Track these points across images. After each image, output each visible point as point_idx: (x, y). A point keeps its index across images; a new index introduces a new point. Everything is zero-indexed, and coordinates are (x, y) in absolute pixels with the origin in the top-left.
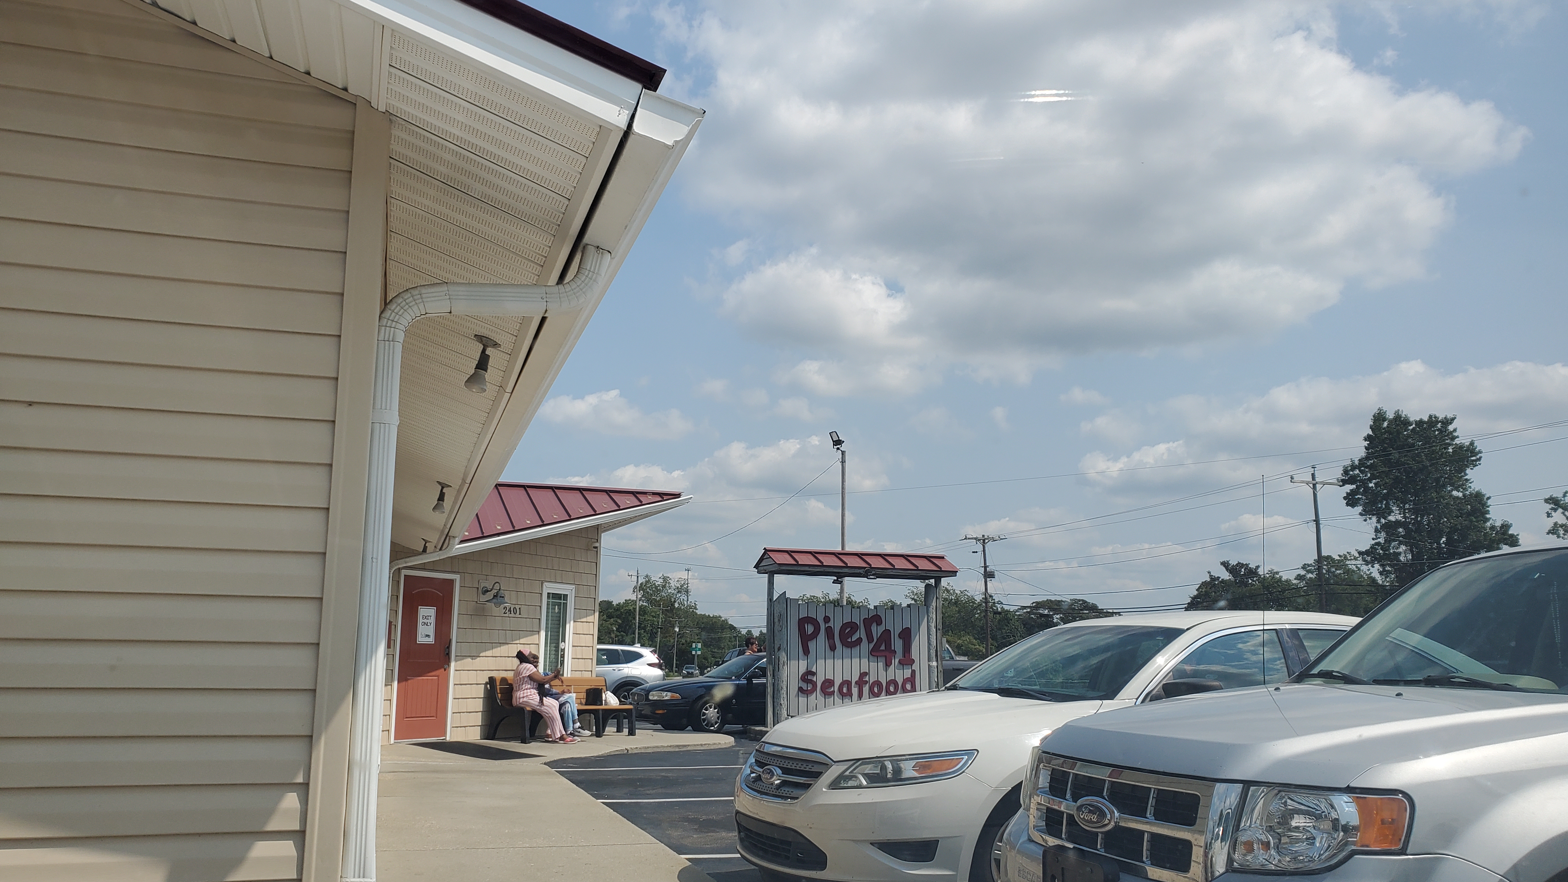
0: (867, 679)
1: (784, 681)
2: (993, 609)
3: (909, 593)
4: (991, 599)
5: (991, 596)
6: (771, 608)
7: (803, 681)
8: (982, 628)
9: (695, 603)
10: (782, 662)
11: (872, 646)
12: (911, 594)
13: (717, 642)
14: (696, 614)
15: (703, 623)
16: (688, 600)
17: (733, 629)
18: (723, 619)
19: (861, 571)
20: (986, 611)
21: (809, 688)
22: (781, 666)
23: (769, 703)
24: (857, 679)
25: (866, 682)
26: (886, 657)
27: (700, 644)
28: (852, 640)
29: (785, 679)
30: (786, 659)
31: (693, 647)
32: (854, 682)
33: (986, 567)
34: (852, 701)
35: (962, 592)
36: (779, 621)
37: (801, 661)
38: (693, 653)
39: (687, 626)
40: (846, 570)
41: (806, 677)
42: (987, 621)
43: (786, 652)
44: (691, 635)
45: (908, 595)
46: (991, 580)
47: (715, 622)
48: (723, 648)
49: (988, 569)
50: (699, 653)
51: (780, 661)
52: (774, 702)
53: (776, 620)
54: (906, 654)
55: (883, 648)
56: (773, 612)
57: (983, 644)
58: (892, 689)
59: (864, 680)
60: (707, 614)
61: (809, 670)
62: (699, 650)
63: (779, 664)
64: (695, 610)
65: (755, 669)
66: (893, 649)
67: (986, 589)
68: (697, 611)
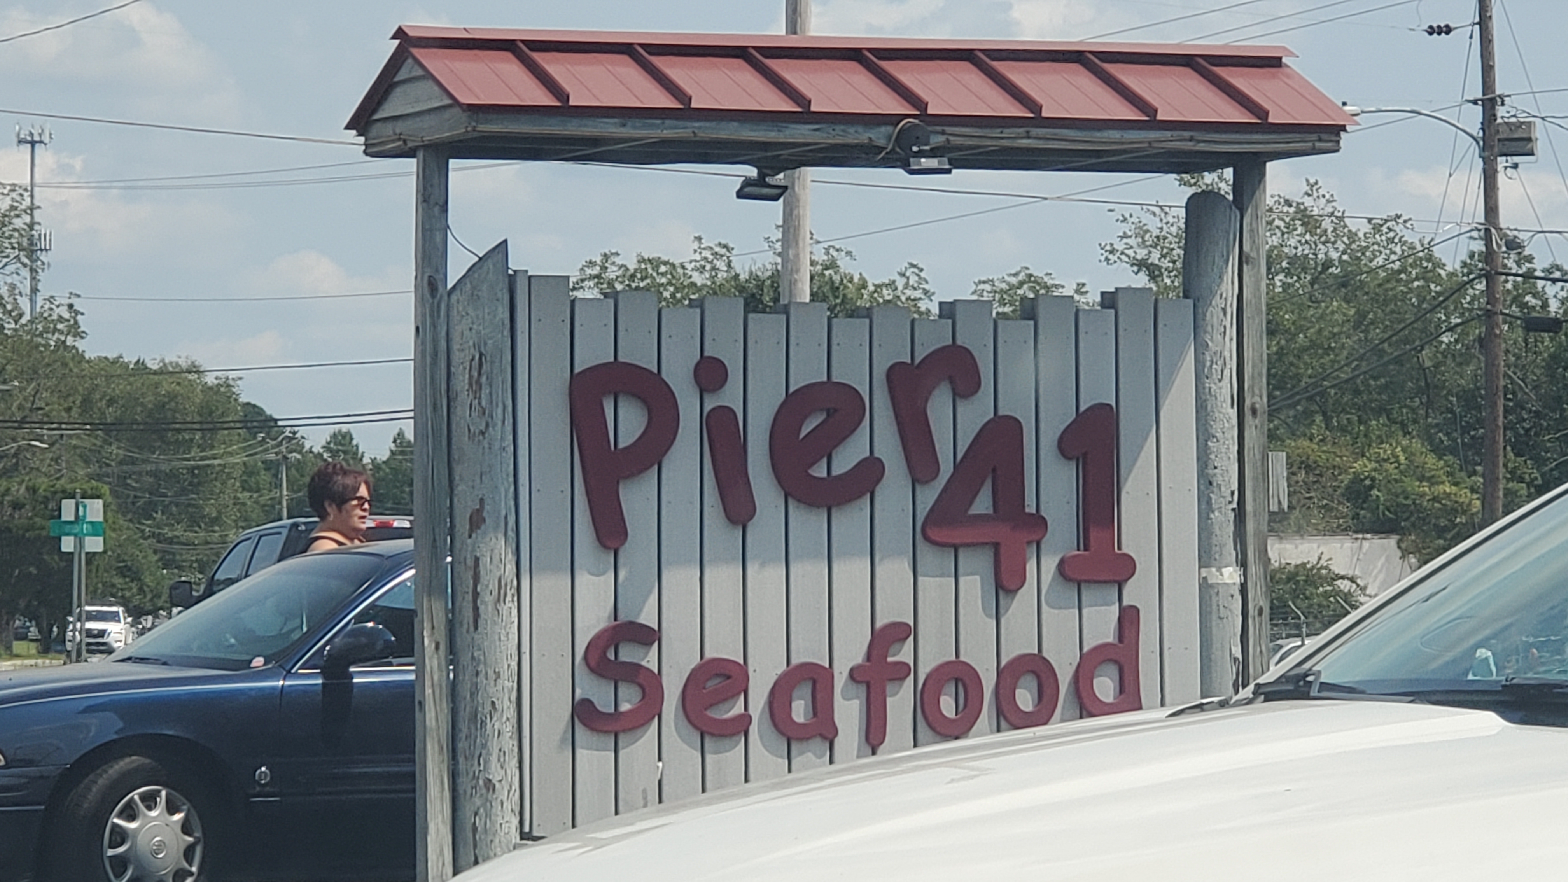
0: (905, 654)
1: (505, 675)
2: (1524, 305)
3: (1125, 236)
4: (1513, 256)
5: (1513, 245)
6: (434, 326)
7: (593, 670)
8: (1469, 399)
9: (71, 306)
10: (493, 586)
11: (929, 496)
12: (1132, 241)
13: (183, 491)
14: (80, 357)
15: (111, 402)
16: (34, 290)
17: (261, 429)
18: (210, 379)
19: (879, 136)
20: (1489, 314)
21: (625, 707)
22: (487, 599)
23: (431, 780)
24: (859, 658)
25: (901, 672)
26: (996, 546)
27: (100, 502)
28: (837, 471)
29: (507, 665)
30: (511, 568)
31: (64, 518)
32: (846, 674)
33: (1493, 101)
34: (831, 762)
35: (1377, 229)
36: (475, 386)
37: (582, 579)
38: (64, 549)
39: (38, 416)
40: (801, 133)
41: (612, 657)
42: (1491, 364)
43: (511, 534)
44: (56, 460)
45: (1120, 246)
46: (1515, 166)
47: (172, 396)
48: (215, 521)
49: (1501, 112)
50: (95, 544)
51: (484, 579)
52: (454, 776)
53: (461, 382)
54: (1093, 534)
55: (982, 504)
56: (443, 344)
57: (1475, 473)
58: (1025, 699)
59: (890, 659)
60: (130, 358)
61: (622, 617)
62: (96, 529)
63: (476, 595)
64: (70, 341)
65: (362, 617)
66: (1031, 509)
67: (1491, 209)
68: (81, 345)
